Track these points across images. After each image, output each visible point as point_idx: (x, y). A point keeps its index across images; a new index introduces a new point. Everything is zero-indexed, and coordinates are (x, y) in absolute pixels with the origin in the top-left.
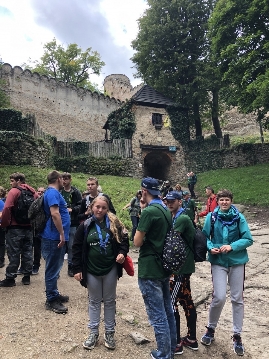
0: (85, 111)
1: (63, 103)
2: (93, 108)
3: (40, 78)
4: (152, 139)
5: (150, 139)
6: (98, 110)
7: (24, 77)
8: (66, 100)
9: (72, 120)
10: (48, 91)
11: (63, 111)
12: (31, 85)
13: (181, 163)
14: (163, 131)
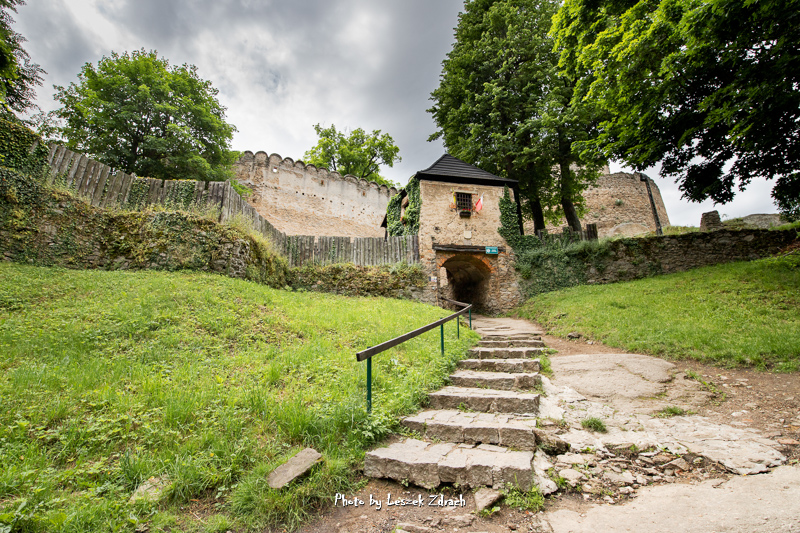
1: (337, 200)
3: (305, 168)
4: (454, 234)
5: (450, 235)
7: (283, 167)
8: (340, 196)
10: (315, 185)
11: (336, 210)
12: (294, 176)
13: (508, 274)
14: (473, 221)
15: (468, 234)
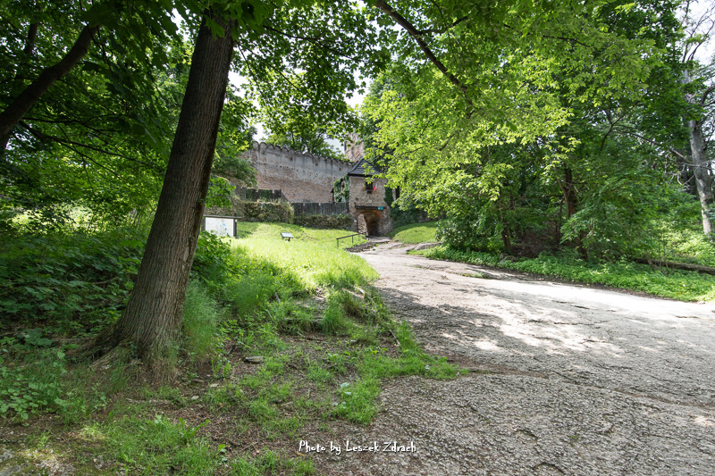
0: (320, 175)
1: (300, 169)
2: (326, 171)
3: (281, 150)
4: (364, 201)
6: (331, 173)
7: (268, 150)
8: (303, 166)
9: (308, 183)
10: (287, 160)
11: (301, 176)
12: (274, 156)
13: (387, 219)
14: (373, 195)
15: (370, 201)
